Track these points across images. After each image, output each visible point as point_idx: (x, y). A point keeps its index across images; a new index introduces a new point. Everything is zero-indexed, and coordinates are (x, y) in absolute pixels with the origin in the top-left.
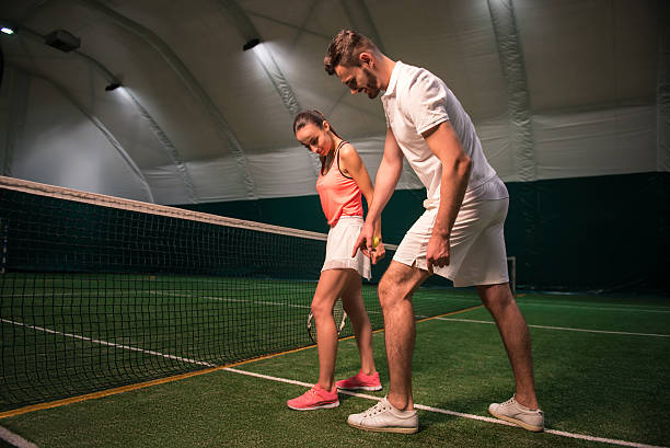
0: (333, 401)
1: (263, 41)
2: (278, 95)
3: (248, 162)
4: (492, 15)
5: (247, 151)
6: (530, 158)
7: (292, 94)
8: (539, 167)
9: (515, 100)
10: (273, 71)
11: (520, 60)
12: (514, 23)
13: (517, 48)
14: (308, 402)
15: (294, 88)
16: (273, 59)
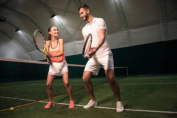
2: (62, 29)
4: (115, 4)
6: (129, 40)
7: (65, 29)
8: (132, 43)
9: (124, 25)
11: (124, 15)
12: (121, 5)
13: (123, 12)
16: (59, 20)
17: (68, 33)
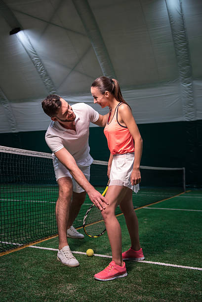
0: (123, 273)
1: (23, 29)
2: (33, 65)
3: (11, 107)
4: (170, 18)
5: (11, 101)
6: (192, 107)
7: (42, 64)
8: (198, 112)
9: (183, 71)
10: (29, 49)
11: (187, 47)
12: (183, 24)
13: (185, 39)
14: (109, 274)
15: (43, 60)
16: (29, 40)
17: (47, 75)
